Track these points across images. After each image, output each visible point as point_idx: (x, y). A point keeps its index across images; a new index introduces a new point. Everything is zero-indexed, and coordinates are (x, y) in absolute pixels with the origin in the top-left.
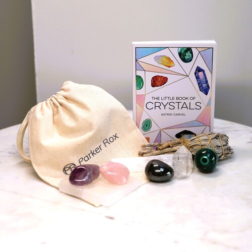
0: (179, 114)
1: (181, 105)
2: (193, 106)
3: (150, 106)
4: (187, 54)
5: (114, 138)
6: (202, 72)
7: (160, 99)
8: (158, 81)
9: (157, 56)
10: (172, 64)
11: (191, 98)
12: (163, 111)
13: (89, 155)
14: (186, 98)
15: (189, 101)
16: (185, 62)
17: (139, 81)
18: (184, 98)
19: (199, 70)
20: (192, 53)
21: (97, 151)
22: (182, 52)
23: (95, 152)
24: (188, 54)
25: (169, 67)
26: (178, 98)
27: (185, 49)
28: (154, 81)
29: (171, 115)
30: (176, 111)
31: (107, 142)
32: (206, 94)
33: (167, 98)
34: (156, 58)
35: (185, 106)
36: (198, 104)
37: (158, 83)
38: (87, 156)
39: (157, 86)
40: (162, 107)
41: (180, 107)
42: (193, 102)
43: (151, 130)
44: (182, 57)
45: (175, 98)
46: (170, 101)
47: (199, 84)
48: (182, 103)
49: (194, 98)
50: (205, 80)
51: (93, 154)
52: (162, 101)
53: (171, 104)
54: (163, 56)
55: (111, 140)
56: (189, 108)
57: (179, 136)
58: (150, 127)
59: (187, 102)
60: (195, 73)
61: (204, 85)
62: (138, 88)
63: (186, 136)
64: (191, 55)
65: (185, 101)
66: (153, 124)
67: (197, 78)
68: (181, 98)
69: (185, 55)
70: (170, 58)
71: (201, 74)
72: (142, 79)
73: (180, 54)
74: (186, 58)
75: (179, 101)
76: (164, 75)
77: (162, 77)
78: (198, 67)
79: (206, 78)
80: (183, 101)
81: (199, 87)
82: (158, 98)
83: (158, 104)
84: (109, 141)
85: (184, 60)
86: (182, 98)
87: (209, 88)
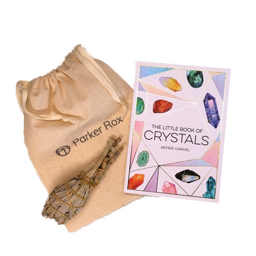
0: (182, 149)
1: (185, 138)
2: (199, 140)
3: (149, 135)
4: (196, 78)
5: (118, 121)
6: (212, 100)
7: (162, 127)
8: (161, 107)
9: (163, 77)
10: (179, 88)
11: (198, 131)
12: (163, 143)
13: (86, 136)
14: (192, 130)
15: (195, 133)
16: (193, 87)
17: (139, 104)
18: (189, 130)
19: (209, 97)
20: (202, 77)
21: (96, 134)
22: (192, 75)
23: (93, 134)
24: (198, 78)
25: (175, 91)
26: (182, 129)
27: (195, 72)
28: (156, 106)
29: (172, 148)
30: (179, 144)
31: (109, 125)
32: (216, 128)
33: (170, 128)
34: (162, 80)
35: (189, 139)
36: (205, 138)
37: (161, 109)
38: (83, 137)
39: (160, 112)
40: (163, 138)
41: (184, 141)
42: (200, 136)
43: (148, 165)
44: (191, 80)
45: (179, 129)
46: (172, 132)
47: (207, 114)
48: (186, 135)
49: (200, 131)
50: (215, 110)
51: (91, 136)
52: (164, 131)
53: (174, 135)
54: (170, 78)
55: (114, 123)
56: (194, 143)
57: (179, 176)
58: (146, 162)
59: (193, 134)
60: (204, 101)
61: (214, 116)
62: (138, 113)
63: (188, 178)
64: (201, 79)
65: (190, 133)
66: (150, 158)
67: (206, 107)
68: (185, 130)
69: (195, 79)
70: (178, 81)
71: (211, 102)
72: (143, 103)
73: (189, 78)
74: (196, 82)
75: (183, 132)
76: (169, 100)
77: (166, 102)
78: (208, 94)
79: (216, 107)
80: (187, 133)
81: (208, 118)
82: (159, 127)
83: (158, 134)
84: (111, 124)
85: (193, 85)
86: (187, 130)
87: (219, 119)
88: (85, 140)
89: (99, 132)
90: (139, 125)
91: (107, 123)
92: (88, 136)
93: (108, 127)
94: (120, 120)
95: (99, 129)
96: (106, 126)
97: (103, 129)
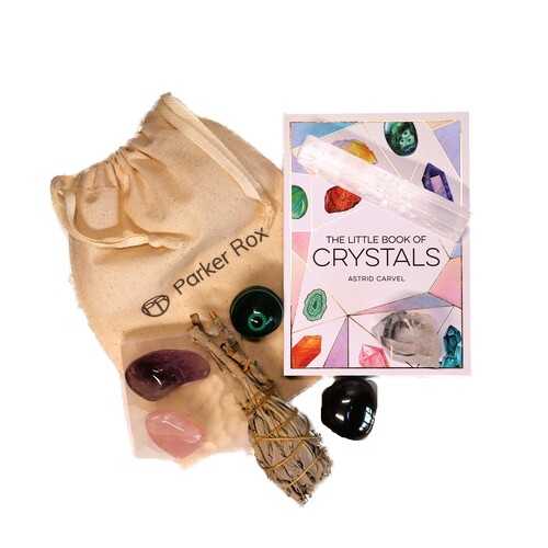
0: (389, 278)
1: (393, 255)
2: (421, 258)
3: (323, 257)
4: (403, 136)
5: (258, 237)
6: (439, 177)
7: (346, 240)
8: (339, 200)
10: (371, 160)
11: (417, 239)
12: (352, 270)
13: (198, 272)
14: (406, 240)
15: (413, 245)
16: (400, 154)
17: (297, 199)
18: (400, 240)
19: (431, 171)
20: (414, 134)
21: (218, 266)
22: (394, 131)
23: (212, 268)
24: (407, 136)
26: (386, 239)
27: (399, 125)
28: (331, 199)
29: (370, 279)
30: (382, 270)
31: (241, 246)
33: (361, 239)
35: (402, 258)
36: (431, 252)
37: (340, 204)
38: (193, 275)
39: (339, 211)
40: (350, 260)
41: (392, 261)
42: (421, 249)
43: (326, 316)
44: (393, 142)
45: (380, 240)
46: (367, 246)
48: (393, 249)
49: (422, 239)
50: (445, 195)
51: (207, 271)
52: (351, 246)
53: (371, 253)
54: (352, 141)
55: (252, 241)
56: (411, 263)
58: (322, 310)
60: (424, 180)
62: (296, 215)
64: (412, 138)
65: (403, 246)
66: (330, 302)
68: (392, 240)
69: (401, 138)
70: (368, 145)
71: (436, 181)
72: (305, 195)
73: (389, 137)
74: (403, 144)
75: (388, 245)
78: (429, 166)
80: (397, 247)
82: (340, 240)
83: (340, 254)
84: (245, 244)
85: (399, 150)
86: (396, 240)
88: (198, 281)
89: (223, 262)
90: (300, 240)
91: (238, 244)
92: (202, 273)
93: (240, 250)
94: (262, 235)
95: (223, 256)
96: (235, 249)
97: (231, 255)
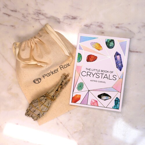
0: (102, 82)
1: (103, 76)
2: (111, 77)
3: (84, 74)
4: (111, 43)
6: (119, 56)
7: (91, 70)
8: (91, 58)
9: (92, 42)
10: (101, 49)
11: (111, 72)
12: (92, 78)
13: (50, 73)
14: (108, 72)
17: (79, 57)
18: (106, 72)
19: (117, 54)
22: (108, 42)
23: (54, 72)
24: (112, 43)
25: (99, 50)
26: (102, 71)
27: (110, 40)
28: (88, 58)
29: (96, 81)
30: (100, 79)
31: (62, 67)
32: (121, 71)
33: (95, 70)
34: (92, 44)
35: (106, 77)
36: (114, 76)
37: (91, 60)
38: (48, 74)
39: (90, 61)
40: (91, 75)
42: (111, 75)
43: (83, 90)
44: (108, 44)
45: (100, 71)
46: (97, 72)
47: (116, 63)
48: (104, 74)
49: (112, 72)
50: (120, 61)
51: (52, 73)
52: (92, 72)
53: (97, 74)
54: (96, 43)
55: (65, 66)
56: (108, 78)
57: (100, 96)
58: (82, 88)
59: (108, 74)
60: (115, 56)
61: (120, 64)
62: (78, 61)
63: (104, 97)
64: (113, 44)
65: (106, 73)
66: (84, 86)
67: (116, 59)
68: (104, 71)
69: (110, 44)
70: (100, 44)
71: (118, 57)
72: (81, 56)
73: (107, 43)
74: (110, 45)
75: (102, 73)
76: (95, 55)
77: (94, 56)
78: (117, 52)
79: (121, 60)
80: (105, 73)
81: (117, 65)
82: (89, 69)
83: (89, 73)
84: (63, 67)
85: (109, 47)
86: (105, 71)
87: (122, 66)
88: (49, 75)
89: (57, 71)
90: (79, 68)
91: (61, 67)
92: (51, 73)
93: (62, 68)
94: (68, 65)
95: (57, 69)
96: (61, 68)
97: (59, 69)
